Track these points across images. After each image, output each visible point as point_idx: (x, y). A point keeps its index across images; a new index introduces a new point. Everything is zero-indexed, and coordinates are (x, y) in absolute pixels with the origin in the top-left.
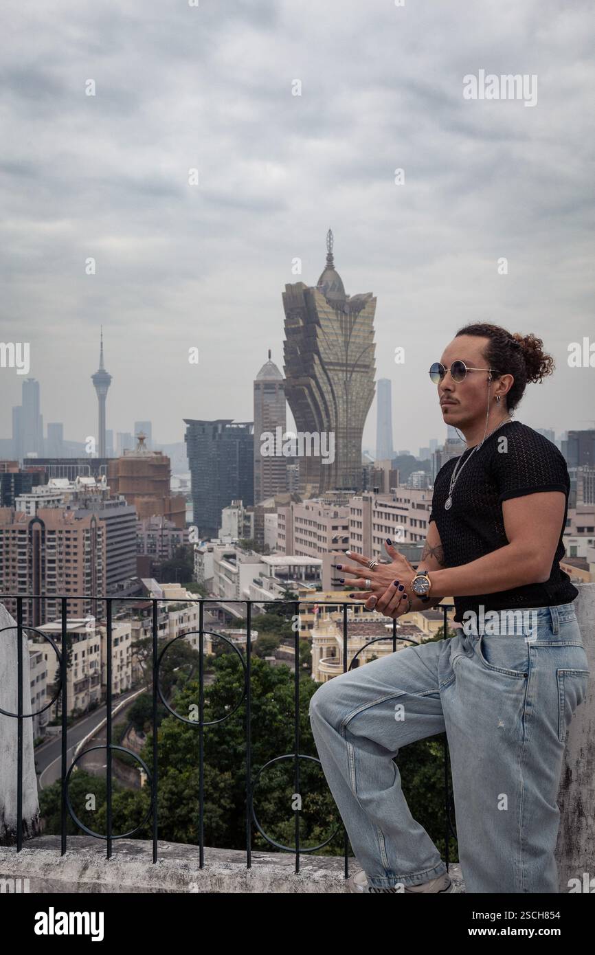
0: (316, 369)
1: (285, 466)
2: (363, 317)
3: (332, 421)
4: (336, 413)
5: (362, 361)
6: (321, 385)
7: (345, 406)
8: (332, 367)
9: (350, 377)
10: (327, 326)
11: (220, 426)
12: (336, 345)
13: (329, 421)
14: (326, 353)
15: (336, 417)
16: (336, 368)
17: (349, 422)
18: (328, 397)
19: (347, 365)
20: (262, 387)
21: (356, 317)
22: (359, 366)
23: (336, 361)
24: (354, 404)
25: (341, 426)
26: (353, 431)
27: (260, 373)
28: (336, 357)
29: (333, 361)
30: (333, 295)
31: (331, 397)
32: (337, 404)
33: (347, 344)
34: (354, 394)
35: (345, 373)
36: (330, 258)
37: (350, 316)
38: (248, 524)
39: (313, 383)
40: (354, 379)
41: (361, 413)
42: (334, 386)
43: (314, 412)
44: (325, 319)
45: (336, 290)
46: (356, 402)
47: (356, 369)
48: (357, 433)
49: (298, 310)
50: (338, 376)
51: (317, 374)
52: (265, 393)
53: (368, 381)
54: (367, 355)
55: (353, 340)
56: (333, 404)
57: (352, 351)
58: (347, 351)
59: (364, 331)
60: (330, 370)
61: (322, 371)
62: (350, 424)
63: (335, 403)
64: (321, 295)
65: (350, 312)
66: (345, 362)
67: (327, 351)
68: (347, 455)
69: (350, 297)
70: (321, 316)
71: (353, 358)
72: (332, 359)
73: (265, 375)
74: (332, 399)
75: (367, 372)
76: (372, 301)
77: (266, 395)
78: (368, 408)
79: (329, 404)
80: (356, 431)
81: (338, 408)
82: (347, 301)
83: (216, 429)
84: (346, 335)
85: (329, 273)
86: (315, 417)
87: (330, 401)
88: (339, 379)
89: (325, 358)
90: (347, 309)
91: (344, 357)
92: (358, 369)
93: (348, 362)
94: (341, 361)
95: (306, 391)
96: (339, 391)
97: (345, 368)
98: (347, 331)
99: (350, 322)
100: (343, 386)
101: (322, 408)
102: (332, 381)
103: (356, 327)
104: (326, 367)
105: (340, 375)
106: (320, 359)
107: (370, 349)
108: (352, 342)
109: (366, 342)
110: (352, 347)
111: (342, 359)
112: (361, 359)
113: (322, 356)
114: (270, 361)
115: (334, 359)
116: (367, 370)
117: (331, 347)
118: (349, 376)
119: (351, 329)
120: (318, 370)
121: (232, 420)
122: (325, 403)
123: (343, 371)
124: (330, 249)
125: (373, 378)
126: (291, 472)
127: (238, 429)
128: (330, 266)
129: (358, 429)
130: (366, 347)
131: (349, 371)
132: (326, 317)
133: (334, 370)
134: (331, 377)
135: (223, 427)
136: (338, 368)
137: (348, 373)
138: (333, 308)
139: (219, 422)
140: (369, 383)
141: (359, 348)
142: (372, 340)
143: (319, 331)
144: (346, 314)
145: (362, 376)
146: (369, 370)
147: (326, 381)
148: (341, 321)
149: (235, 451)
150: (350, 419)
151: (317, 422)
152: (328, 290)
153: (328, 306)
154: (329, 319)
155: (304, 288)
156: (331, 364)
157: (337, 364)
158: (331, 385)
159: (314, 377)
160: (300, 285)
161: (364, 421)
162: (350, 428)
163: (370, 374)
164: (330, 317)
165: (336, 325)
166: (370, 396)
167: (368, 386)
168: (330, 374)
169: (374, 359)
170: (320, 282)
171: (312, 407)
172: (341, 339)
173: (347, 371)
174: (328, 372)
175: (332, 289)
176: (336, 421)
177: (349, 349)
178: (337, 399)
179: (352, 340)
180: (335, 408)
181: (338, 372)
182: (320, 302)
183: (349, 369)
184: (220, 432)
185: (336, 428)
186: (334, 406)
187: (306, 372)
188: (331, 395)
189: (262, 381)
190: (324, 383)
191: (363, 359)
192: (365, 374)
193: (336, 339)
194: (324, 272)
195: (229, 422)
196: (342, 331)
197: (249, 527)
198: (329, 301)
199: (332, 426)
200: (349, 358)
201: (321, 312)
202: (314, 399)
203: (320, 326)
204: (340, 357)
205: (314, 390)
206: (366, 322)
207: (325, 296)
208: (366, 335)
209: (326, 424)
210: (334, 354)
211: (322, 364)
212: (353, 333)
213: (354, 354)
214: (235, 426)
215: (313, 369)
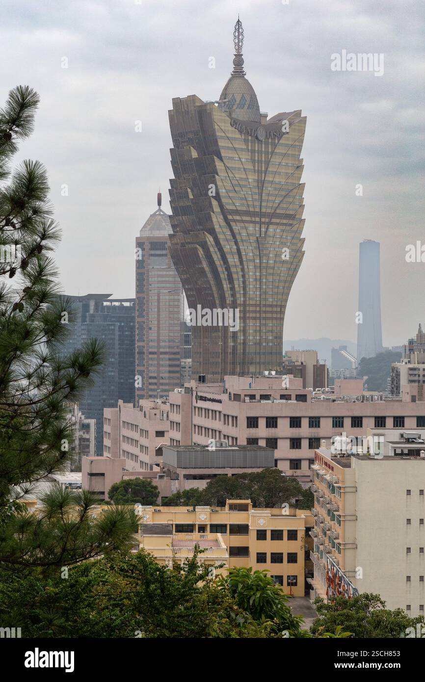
0: (214, 220)
1: (178, 360)
2: (287, 145)
3: (238, 295)
4: (244, 282)
5: (283, 208)
6: (222, 243)
7: (258, 274)
8: (238, 218)
9: (266, 232)
10: (232, 158)
11: (92, 304)
12: (245, 186)
13: (233, 295)
14: (230, 198)
15: (244, 289)
16: (245, 218)
17: (263, 296)
18: (233, 260)
19: (261, 214)
20: (147, 246)
21: (275, 146)
22: (280, 216)
23: (244, 209)
24: (271, 271)
25: (251, 302)
26: (268, 309)
27: (144, 227)
28: (245, 202)
29: (239, 208)
30: (240, 114)
31: (237, 260)
32: (246, 270)
33: (261, 184)
34: (271, 255)
35: (258, 226)
36: (239, 61)
37: (267, 144)
38: (86, 436)
39: (210, 239)
40: (272, 235)
41: (282, 284)
42: (240, 244)
43: (212, 282)
44: (228, 148)
45: (246, 106)
46: (273, 268)
47: (274, 220)
48: (276, 312)
49: (191, 136)
50: (248, 230)
51: (217, 227)
52: (152, 255)
53: (293, 238)
54: (291, 200)
55: (271, 179)
56: (239, 270)
57: (268, 195)
58: (261, 194)
59: (287, 165)
60: (235, 221)
61: (223, 223)
62: (266, 300)
63: (243, 270)
64: (223, 114)
65: (266, 138)
66: (257, 210)
67: (231, 195)
68: (260, 343)
69: (268, 118)
70: (221, 143)
71: (270, 204)
72: (239, 205)
73: (151, 229)
74: (238, 264)
75: (291, 225)
76: (300, 122)
77: (152, 258)
78: (293, 276)
79: (233, 270)
80: (275, 309)
81: (247, 276)
82: (263, 123)
83: (86, 308)
84: (259, 172)
85: (237, 81)
86: (214, 289)
87: (236, 266)
88: (248, 235)
89: (228, 204)
90: (261, 134)
91: (257, 204)
92: (278, 221)
93: (263, 210)
94: (251, 209)
95: (201, 252)
96: (249, 251)
97: (257, 219)
98: (262, 168)
99: (267, 153)
100: (255, 245)
101: (223, 276)
102: (238, 237)
103: (275, 160)
104: (230, 217)
105: (251, 228)
106: (221, 206)
107: (295, 191)
108: (269, 182)
109: (290, 181)
110: (269, 188)
111: (254, 206)
112: (281, 205)
113: (224, 200)
114: (160, 210)
115: (242, 205)
116: (291, 222)
117: (237, 189)
118: (263, 230)
119: (267, 163)
120: (217, 221)
121: (111, 295)
122: (228, 269)
123: (254, 222)
124: (239, 47)
125: (301, 233)
126: (187, 369)
127: (122, 307)
128: (239, 72)
129: (276, 306)
130: (290, 188)
131: (264, 223)
132: (230, 145)
133: (243, 221)
134: (236, 231)
135: (96, 305)
136: (248, 218)
137: (263, 226)
138: (241, 132)
139: (90, 297)
140: (295, 241)
141: (280, 189)
142: (299, 178)
143: (219, 165)
144: (260, 141)
145: (283, 231)
146: (295, 222)
147: (230, 237)
148: (253, 151)
149: (113, 339)
150: (265, 293)
151: (216, 295)
152: (235, 107)
153: (233, 129)
154: (235, 149)
155: (198, 104)
156: (237, 212)
157: (247, 213)
158: (236, 243)
159: (212, 232)
160: (193, 98)
161: (288, 294)
162: (265, 306)
163: (295, 228)
164: (236, 146)
165: (245, 157)
166: (296, 260)
167: (293, 244)
168: (236, 227)
169: (302, 206)
170: (224, 95)
171: (209, 275)
172: (252, 177)
173: (261, 223)
174: (232, 224)
175: (241, 106)
176: (245, 294)
177: (264, 192)
178: (245, 263)
179: (269, 178)
180: (243, 276)
181: (247, 225)
182: (222, 125)
183: (263, 220)
184: (92, 312)
185: (244, 305)
186: (241, 273)
187: (200, 224)
188: (236, 257)
189: (148, 238)
190: (227, 240)
191: (285, 206)
192: (288, 228)
193: (244, 176)
194: (230, 80)
195: (105, 297)
196: (254, 167)
197: (88, 440)
198: (234, 123)
199: (238, 302)
200: (264, 204)
201: (222, 137)
202: (212, 263)
203: (220, 158)
204: (250, 203)
205: (211, 249)
206: (290, 152)
207: (230, 115)
208: (290, 171)
209: (229, 300)
210: (241, 199)
211: (224, 212)
212: (270, 169)
213: (271, 198)
214: (117, 304)
215: (210, 218)
